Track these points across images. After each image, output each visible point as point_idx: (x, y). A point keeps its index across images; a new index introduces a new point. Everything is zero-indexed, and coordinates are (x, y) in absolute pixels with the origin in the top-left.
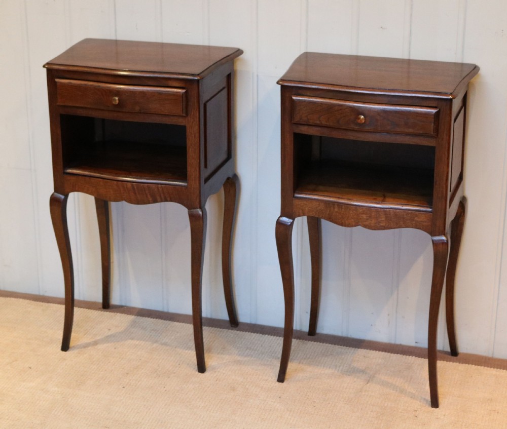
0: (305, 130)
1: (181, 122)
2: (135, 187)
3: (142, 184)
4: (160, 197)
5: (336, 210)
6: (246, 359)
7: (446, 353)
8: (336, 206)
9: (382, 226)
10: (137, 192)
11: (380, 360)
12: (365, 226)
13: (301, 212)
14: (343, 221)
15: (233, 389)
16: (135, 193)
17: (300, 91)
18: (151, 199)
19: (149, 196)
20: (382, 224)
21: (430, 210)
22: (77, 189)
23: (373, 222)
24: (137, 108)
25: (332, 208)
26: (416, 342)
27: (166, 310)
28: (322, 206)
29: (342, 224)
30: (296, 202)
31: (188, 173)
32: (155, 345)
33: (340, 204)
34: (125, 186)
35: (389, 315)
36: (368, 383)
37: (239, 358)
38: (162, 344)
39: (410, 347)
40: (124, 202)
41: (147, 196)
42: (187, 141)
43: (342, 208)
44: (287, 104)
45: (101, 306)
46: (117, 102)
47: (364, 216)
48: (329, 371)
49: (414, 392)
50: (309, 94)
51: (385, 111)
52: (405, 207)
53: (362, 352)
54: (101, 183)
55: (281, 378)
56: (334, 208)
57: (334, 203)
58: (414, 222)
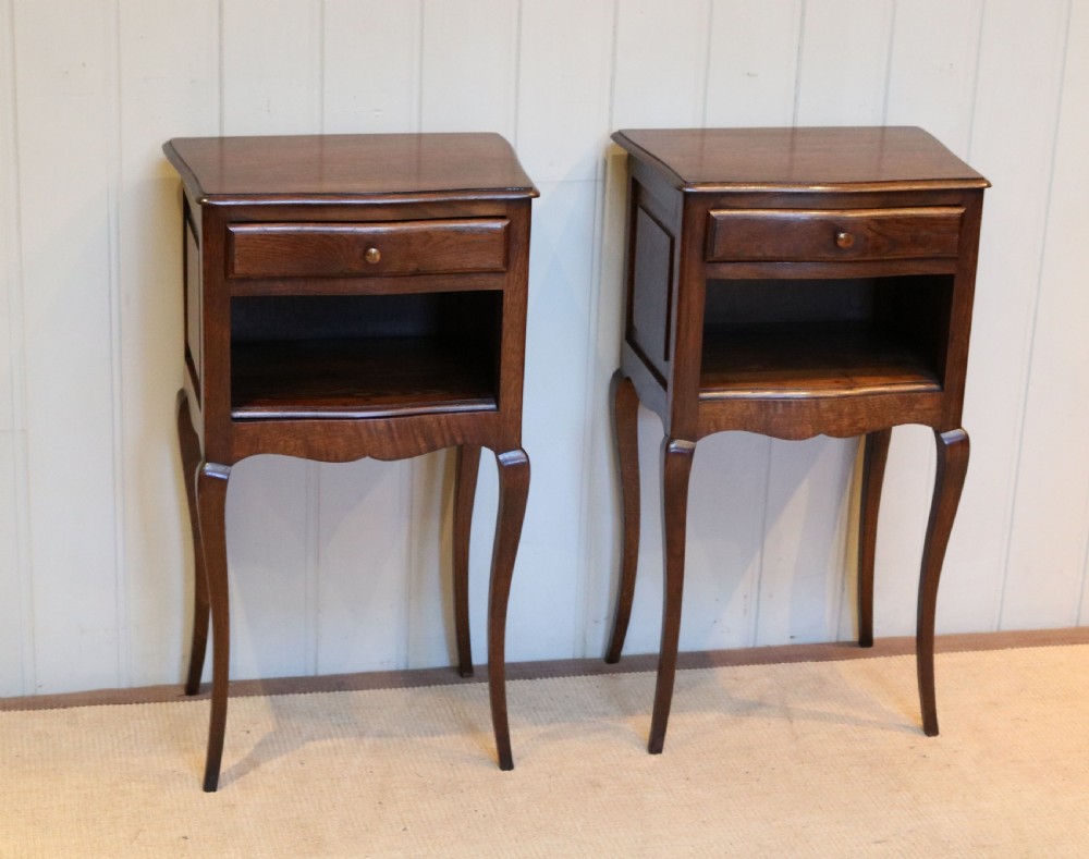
0: (727, 271)
1: (492, 284)
2: (393, 425)
3: (407, 418)
4: (443, 438)
5: (780, 411)
6: (552, 727)
7: (850, 644)
8: (780, 405)
9: (860, 428)
10: (396, 435)
11: (767, 680)
12: (830, 434)
13: (712, 424)
14: (792, 431)
15: (596, 785)
16: (393, 439)
17: (724, 201)
18: (423, 445)
19: (420, 440)
20: (860, 425)
21: (935, 387)
22: (261, 448)
23: (846, 422)
24: (412, 266)
25: (772, 411)
26: (792, 637)
27: (311, 673)
28: (753, 409)
29: (787, 437)
30: (705, 408)
31: (502, 383)
32: (368, 741)
33: (787, 402)
34: (372, 427)
35: (745, 597)
36: (791, 722)
37: (541, 730)
38: (380, 736)
39: (786, 647)
40: (367, 460)
41: (416, 441)
42: (505, 320)
43: (790, 407)
44: (699, 229)
45: (183, 692)
46: (378, 257)
47: (831, 416)
48: (710, 717)
49: (875, 718)
50: (739, 205)
51: (879, 221)
52: (895, 388)
53: (723, 674)
54: (318, 428)
55: (656, 745)
56: (775, 410)
57: (775, 401)
58: (912, 413)
